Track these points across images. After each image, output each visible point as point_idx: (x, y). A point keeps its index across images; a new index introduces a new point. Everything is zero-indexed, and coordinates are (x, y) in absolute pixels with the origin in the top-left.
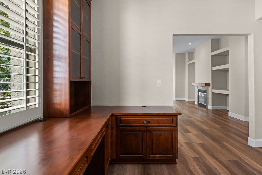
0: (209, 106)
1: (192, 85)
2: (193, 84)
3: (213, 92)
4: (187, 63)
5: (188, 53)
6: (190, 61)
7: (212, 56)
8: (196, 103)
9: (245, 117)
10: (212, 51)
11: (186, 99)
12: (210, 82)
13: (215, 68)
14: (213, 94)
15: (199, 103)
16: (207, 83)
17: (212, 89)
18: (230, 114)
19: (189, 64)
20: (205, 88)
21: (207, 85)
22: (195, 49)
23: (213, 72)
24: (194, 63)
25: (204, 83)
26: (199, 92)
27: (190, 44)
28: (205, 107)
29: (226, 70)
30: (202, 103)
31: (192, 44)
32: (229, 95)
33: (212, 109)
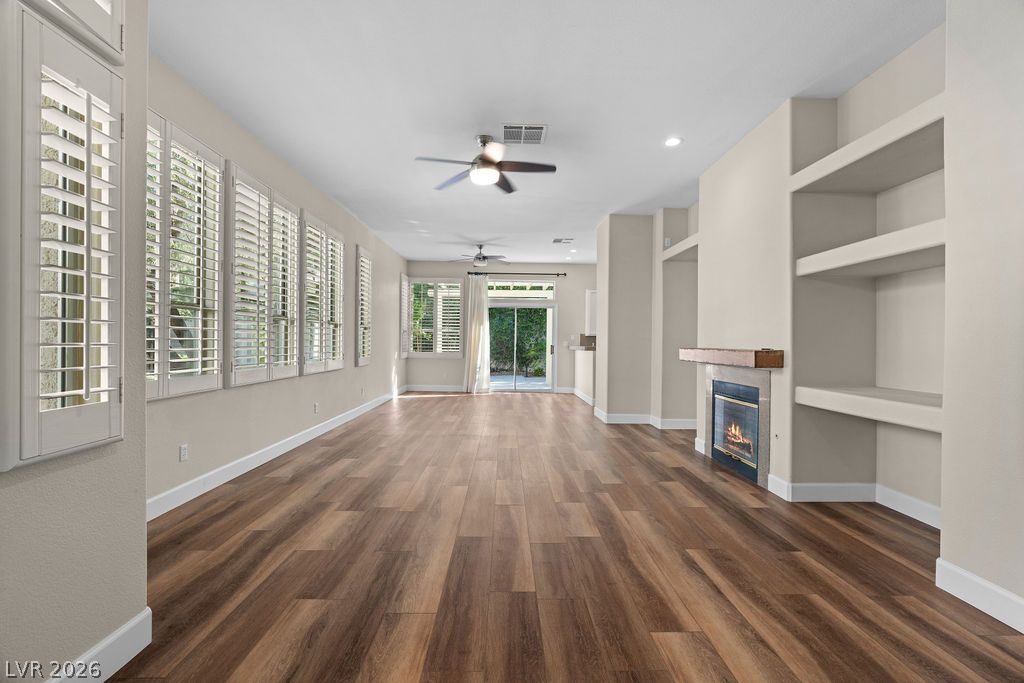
0: (770, 476)
1: (681, 358)
2: (685, 355)
3: (800, 400)
4: (661, 256)
5: (668, 211)
6: (673, 244)
7: (797, 194)
8: (701, 445)
10: (796, 168)
11: (657, 422)
12: (782, 342)
13: (811, 264)
14: (799, 409)
15: (714, 450)
16: (768, 352)
17: (797, 381)
19: (667, 262)
20: (752, 378)
21: (768, 360)
22: (694, 185)
23: (801, 283)
24: (692, 254)
25: (751, 351)
26: (714, 395)
27: (673, 142)
28: (750, 476)
29: (876, 278)
30: (732, 451)
31: (682, 140)
32: (938, 435)
33: (790, 501)
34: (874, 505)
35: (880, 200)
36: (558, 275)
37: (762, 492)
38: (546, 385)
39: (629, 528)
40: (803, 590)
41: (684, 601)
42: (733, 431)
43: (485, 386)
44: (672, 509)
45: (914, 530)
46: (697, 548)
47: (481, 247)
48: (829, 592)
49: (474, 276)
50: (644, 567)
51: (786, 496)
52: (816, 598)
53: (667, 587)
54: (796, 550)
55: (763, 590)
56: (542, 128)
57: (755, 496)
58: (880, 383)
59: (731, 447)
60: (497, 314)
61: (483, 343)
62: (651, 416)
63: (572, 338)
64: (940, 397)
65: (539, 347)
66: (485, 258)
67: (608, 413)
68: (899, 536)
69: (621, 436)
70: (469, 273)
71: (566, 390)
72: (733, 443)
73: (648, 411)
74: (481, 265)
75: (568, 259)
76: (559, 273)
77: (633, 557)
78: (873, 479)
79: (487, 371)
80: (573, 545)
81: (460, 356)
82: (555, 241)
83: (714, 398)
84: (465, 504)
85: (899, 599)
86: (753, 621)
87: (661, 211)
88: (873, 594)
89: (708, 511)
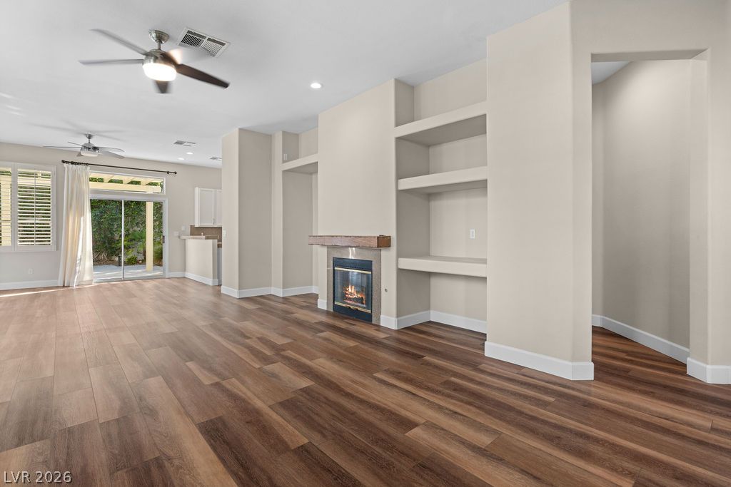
0: (382, 316)
3: (400, 267)
4: (279, 167)
5: (285, 133)
6: (292, 159)
7: (397, 140)
8: (323, 304)
9: (576, 364)
10: (397, 124)
11: (279, 292)
12: (391, 232)
13: (408, 183)
14: (401, 272)
15: (335, 306)
16: (383, 237)
17: (399, 255)
18: (492, 350)
19: (285, 172)
20: (366, 256)
24: (312, 169)
25: (375, 237)
26: (334, 268)
27: (316, 86)
28: (367, 318)
29: (430, 194)
30: (350, 304)
31: (322, 85)
32: (485, 279)
33: (396, 329)
34: (430, 322)
35: (431, 150)
36: (168, 173)
37: (378, 327)
38: (147, 272)
39: (327, 371)
40: (446, 378)
41: (402, 407)
42: (350, 291)
43: (87, 278)
44: (342, 351)
45: (458, 332)
46: (378, 372)
47: (90, 137)
48: (456, 375)
49: (70, 165)
50: (362, 395)
51: (394, 327)
52: (453, 379)
53: (386, 402)
54: (423, 357)
55: (430, 384)
56: (223, 44)
57: (376, 330)
58: (432, 254)
59: (348, 302)
60: (98, 206)
61: (85, 235)
62: (272, 288)
63: (183, 228)
64: (486, 260)
65: (130, 237)
66: (95, 148)
67: (239, 289)
68: (453, 336)
69: (260, 307)
70: (64, 162)
71: (179, 274)
72: (350, 299)
73: (269, 285)
74: (88, 155)
75: (181, 159)
76: (170, 171)
77: (349, 390)
78: (428, 308)
79: (89, 262)
80: (302, 396)
81: (54, 248)
82: (177, 143)
83: (334, 270)
84: (174, 393)
85: (480, 367)
86: (442, 403)
87: (281, 133)
88: (471, 368)
89: (361, 346)
